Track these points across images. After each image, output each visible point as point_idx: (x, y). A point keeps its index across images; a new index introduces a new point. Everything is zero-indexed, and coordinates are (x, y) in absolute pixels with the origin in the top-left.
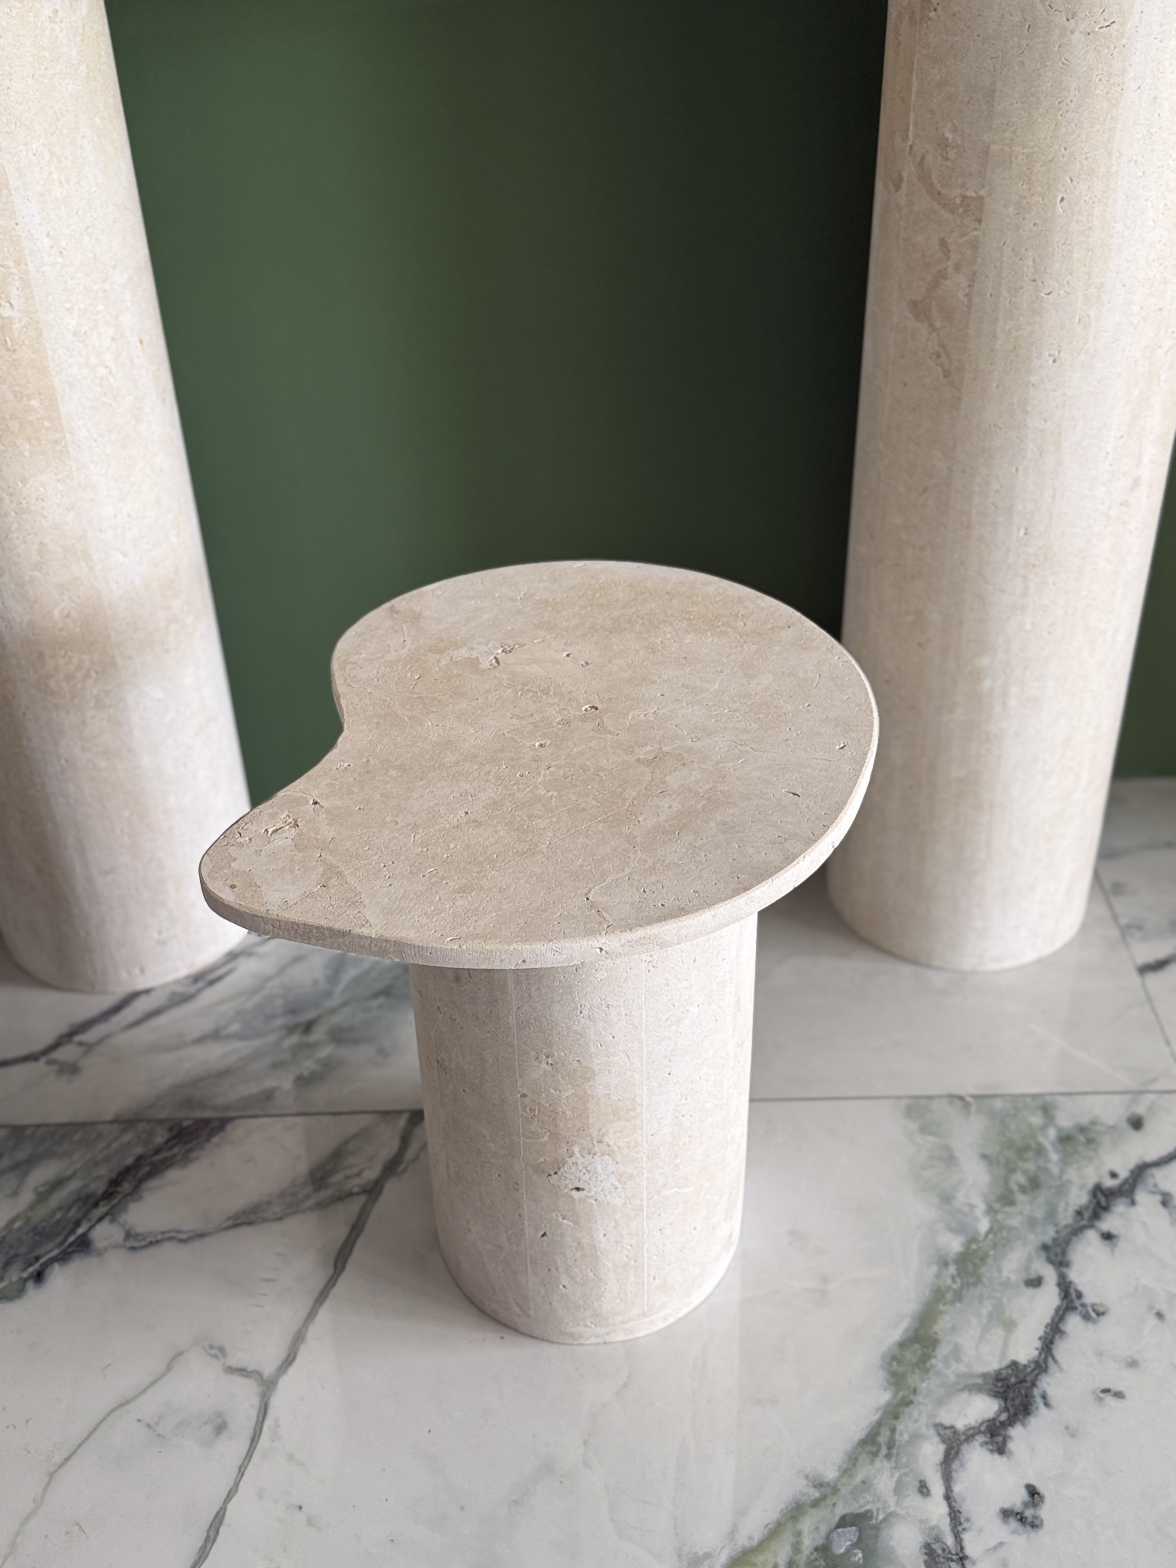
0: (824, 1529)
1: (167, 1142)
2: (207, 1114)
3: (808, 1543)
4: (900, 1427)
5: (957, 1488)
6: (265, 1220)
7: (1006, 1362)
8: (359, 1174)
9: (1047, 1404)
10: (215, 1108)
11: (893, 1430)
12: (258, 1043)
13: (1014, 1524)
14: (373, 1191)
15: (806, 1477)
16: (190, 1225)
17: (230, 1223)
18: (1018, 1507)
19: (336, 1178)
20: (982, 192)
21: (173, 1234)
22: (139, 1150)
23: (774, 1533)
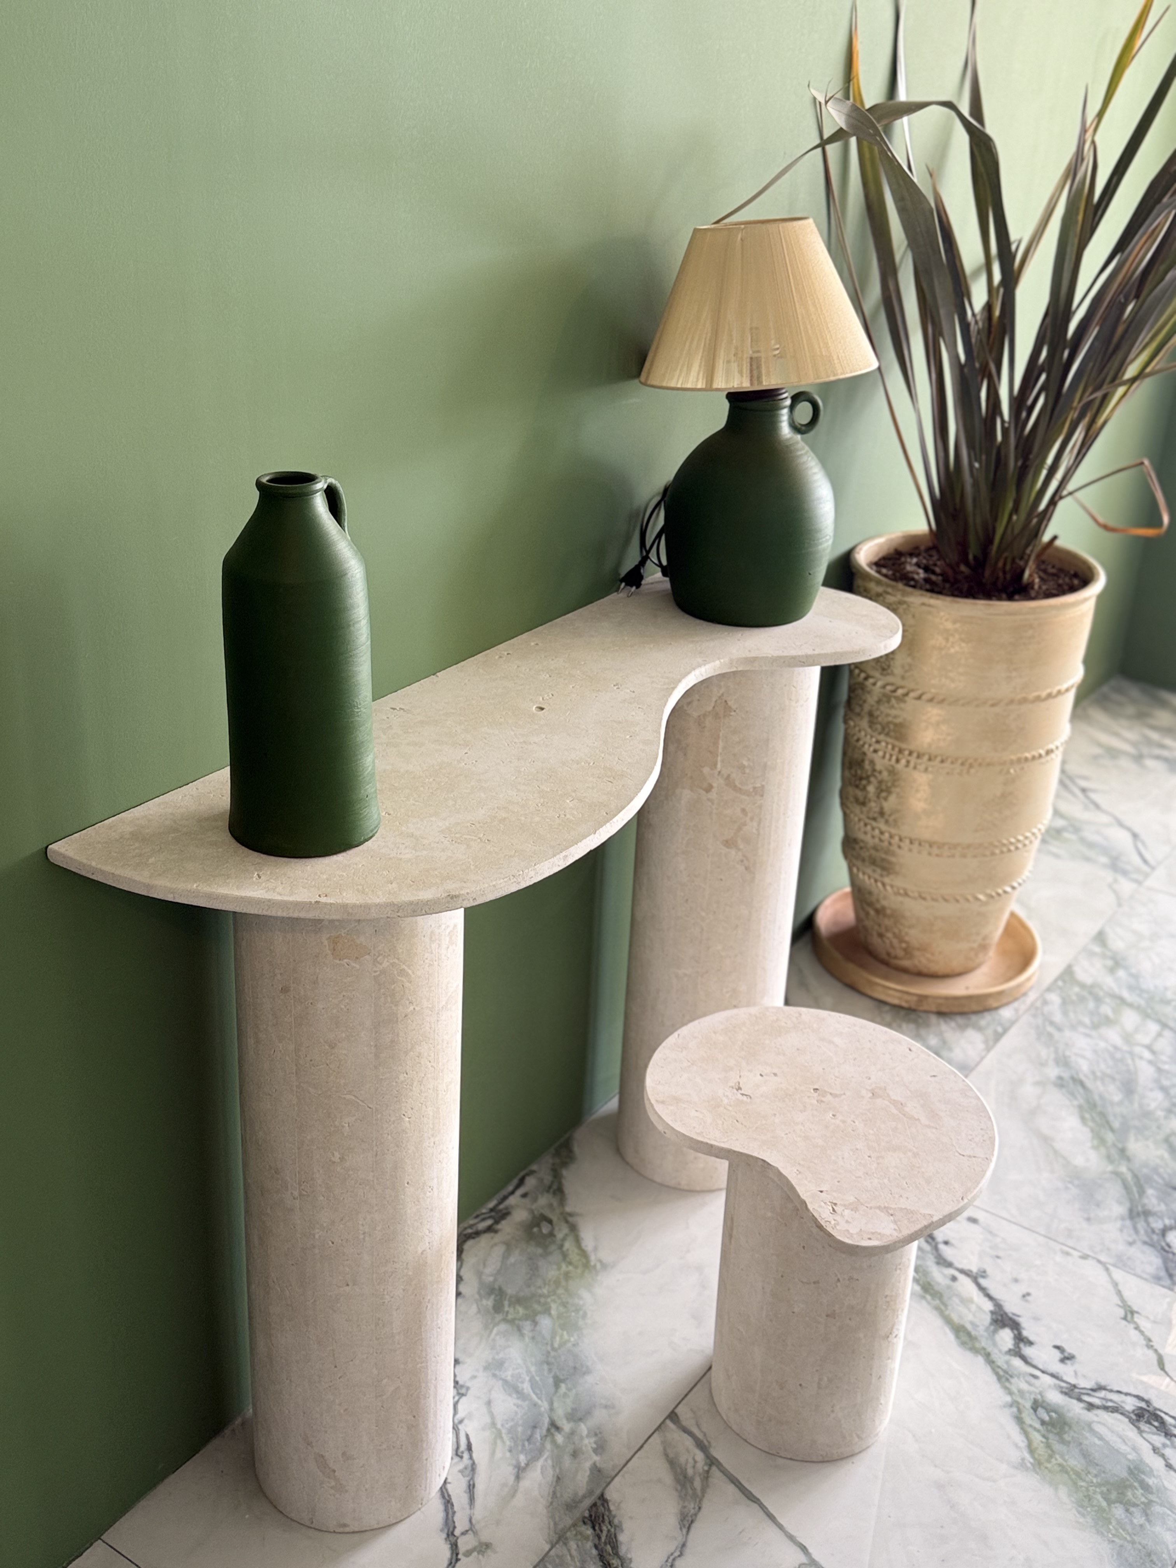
0: (1034, 1417)
1: (594, 1528)
2: (588, 1503)
3: (1038, 1425)
4: (999, 1364)
5: (1041, 1367)
6: (696, 1515)
7: (989, 1315)
8: (695, 1462)
9: (1018, 1316)
10: (584, 1497)
11: (999, 1367)
12: (546, 1454)
13: (1068, 1362)
14: (712, 1462)
15: (1004, 1407)
16: (672, 1546)
17: (685, 1531)
18: (1062, 1356)
19: (690, 1472)
20: (764, 783)
21: (672, 1558)
22: (589, 1545)
23: (1026, 1434)
